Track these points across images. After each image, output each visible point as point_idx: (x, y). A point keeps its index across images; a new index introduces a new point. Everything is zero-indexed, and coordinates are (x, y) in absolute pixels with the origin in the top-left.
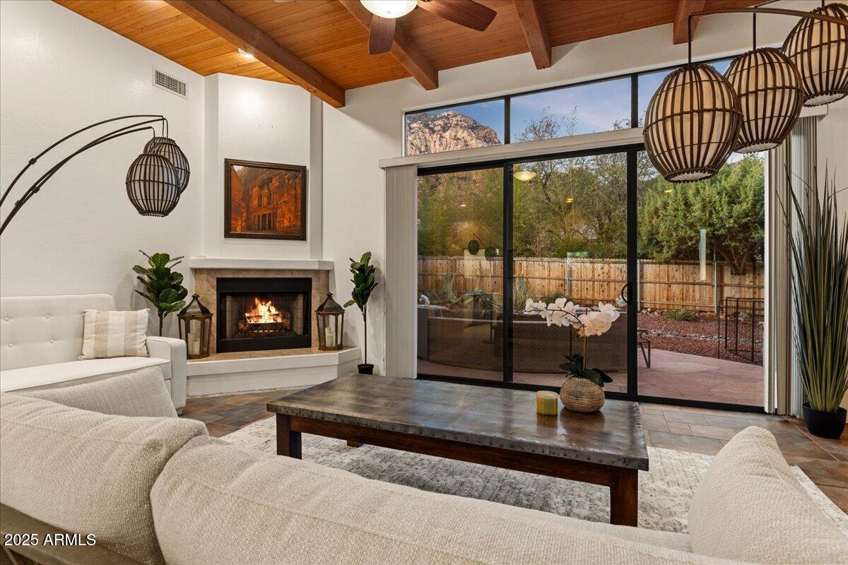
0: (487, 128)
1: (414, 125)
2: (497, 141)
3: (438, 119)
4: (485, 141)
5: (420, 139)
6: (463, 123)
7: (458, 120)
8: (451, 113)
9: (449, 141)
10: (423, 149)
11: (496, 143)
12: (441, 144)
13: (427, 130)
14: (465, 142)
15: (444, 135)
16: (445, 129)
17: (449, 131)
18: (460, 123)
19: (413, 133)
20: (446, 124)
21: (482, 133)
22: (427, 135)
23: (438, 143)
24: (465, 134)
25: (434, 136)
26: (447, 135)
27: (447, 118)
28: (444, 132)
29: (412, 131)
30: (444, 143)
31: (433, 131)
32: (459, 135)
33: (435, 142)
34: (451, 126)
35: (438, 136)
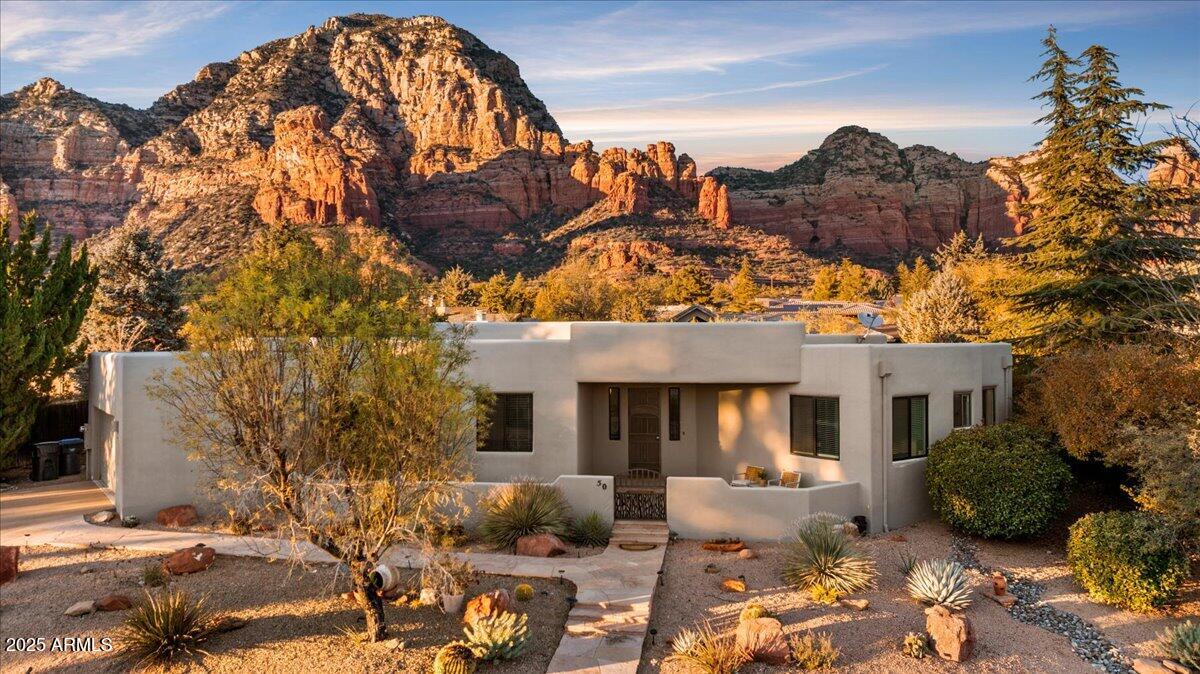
0: (500, 55)
1: (357, 38)
2: (521, 83)
3: (406, 31)
4: (497, 81)
5: (369, 64)
6: (454, 43)
7: (444, 36)
8: (433, 22)
9: (427, 76)
10: (375, 84)
11: (517, 85)
12: (411, 79)
13: (383, 50)
14: (460, 79)
15: (417, 61)
16: (420, 47)
17: (427, 56)
18: (448, 41)
19: (356, 53)
20: (423, 41)
21: (492, 66)
22: (384, 60)
23: (404, 78)
24: (459, 65)
25: (399, 63)
26: (423, 62)
27: (424, 29)
28: (420, 55)
29: (353, 48)
30: (418, 79)
31: (395, 53)
32: (448, 65)
33: (400, 74)
34: (431, 47)
35: (407, 63)
